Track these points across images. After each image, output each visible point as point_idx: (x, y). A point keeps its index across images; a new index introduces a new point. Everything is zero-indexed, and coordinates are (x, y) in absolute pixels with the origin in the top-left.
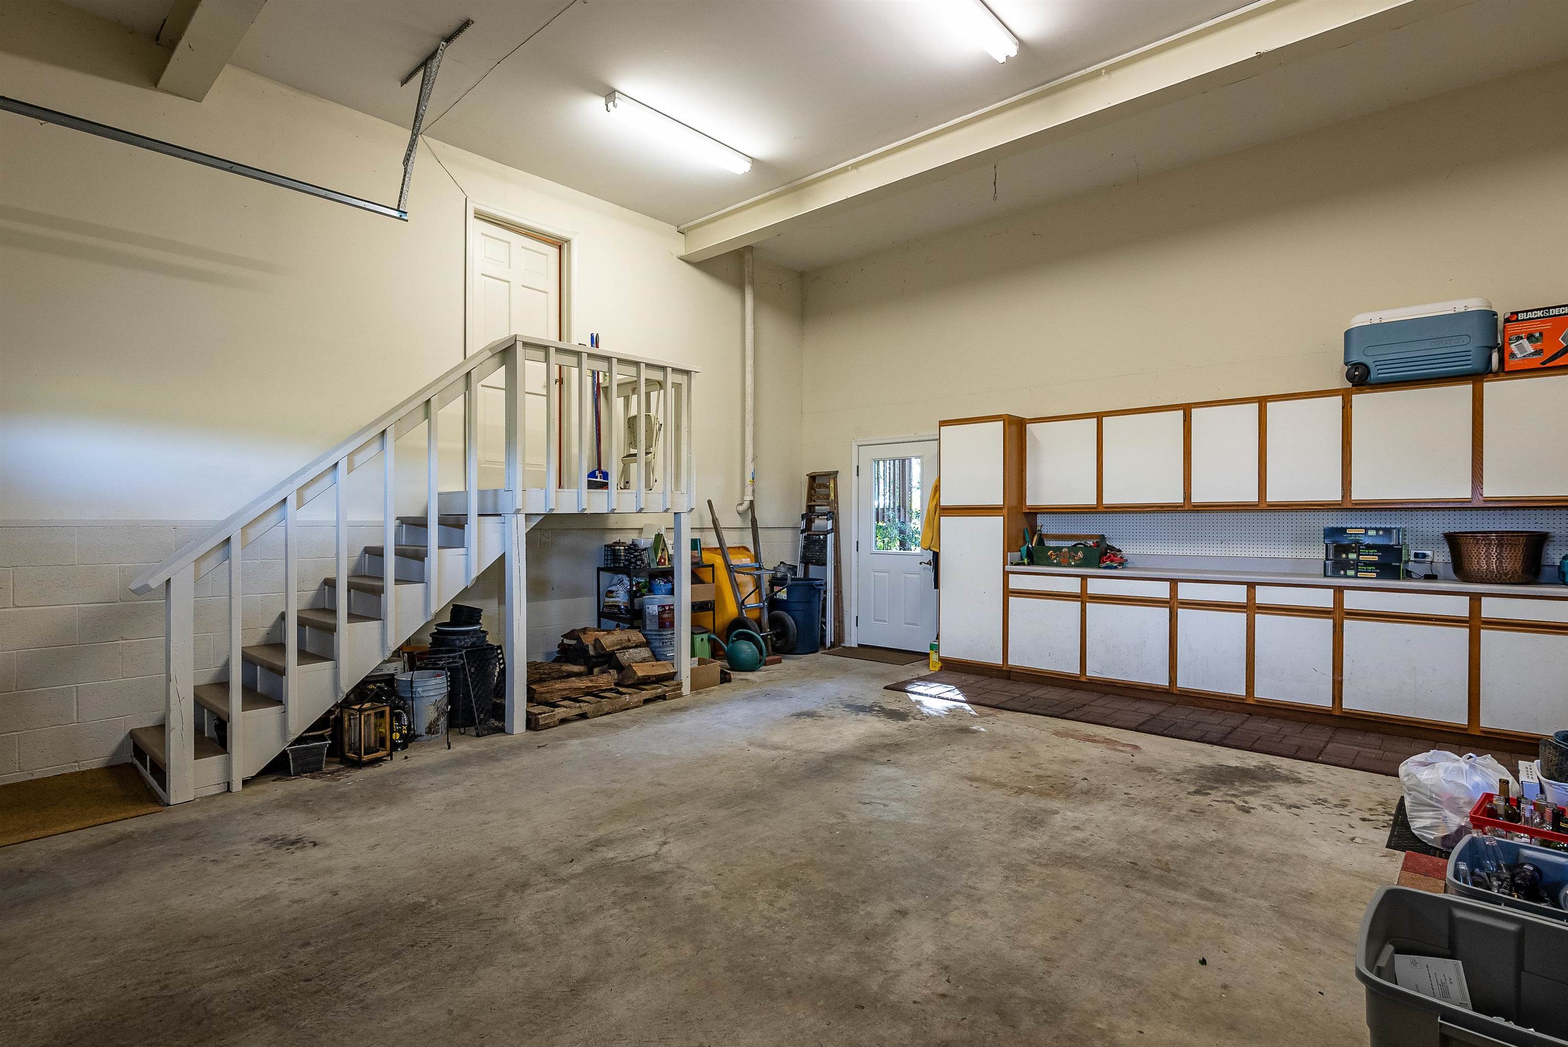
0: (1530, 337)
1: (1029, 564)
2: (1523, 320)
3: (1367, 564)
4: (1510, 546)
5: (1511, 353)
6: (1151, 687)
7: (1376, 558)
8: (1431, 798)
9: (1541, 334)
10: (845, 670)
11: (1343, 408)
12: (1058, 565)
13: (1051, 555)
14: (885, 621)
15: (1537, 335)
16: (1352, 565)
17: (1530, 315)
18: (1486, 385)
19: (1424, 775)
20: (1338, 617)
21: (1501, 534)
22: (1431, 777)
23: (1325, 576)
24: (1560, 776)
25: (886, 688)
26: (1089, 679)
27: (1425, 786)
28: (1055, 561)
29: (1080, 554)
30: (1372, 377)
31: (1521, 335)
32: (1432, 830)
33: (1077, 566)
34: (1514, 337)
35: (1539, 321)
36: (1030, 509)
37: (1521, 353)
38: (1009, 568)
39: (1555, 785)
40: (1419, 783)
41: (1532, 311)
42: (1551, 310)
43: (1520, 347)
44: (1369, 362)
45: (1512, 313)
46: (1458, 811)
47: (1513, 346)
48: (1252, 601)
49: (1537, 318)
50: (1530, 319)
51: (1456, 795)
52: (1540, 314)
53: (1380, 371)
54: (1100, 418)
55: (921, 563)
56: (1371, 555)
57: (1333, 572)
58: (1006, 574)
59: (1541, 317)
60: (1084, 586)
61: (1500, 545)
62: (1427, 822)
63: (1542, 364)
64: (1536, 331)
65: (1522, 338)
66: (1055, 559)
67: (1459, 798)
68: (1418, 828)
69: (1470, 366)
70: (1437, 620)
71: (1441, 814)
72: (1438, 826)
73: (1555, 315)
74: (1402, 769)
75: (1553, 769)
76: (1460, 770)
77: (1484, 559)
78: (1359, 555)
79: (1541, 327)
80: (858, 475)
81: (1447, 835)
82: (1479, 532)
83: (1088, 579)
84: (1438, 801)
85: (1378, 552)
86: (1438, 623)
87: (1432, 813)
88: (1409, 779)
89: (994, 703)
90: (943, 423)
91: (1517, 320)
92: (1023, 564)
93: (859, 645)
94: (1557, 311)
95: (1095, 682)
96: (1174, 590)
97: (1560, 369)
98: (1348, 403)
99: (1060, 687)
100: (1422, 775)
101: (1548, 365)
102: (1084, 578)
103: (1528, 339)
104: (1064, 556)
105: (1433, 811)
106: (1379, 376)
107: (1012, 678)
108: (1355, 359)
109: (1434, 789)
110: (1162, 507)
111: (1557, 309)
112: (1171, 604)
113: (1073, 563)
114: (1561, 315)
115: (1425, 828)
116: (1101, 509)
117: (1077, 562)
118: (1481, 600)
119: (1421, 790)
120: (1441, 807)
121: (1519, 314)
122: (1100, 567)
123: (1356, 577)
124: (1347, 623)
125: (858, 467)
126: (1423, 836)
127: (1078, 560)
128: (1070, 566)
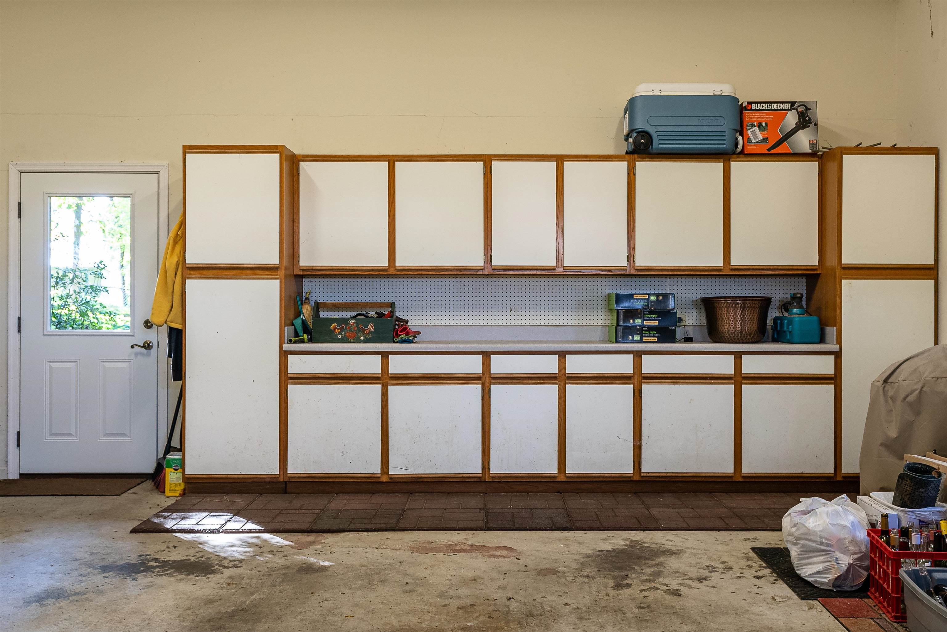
0: (760, 126)
1: (310, 341)
2: (755, 110)
3: (650, 328)
4: (751, 309)
5: (748, 138)
6: (463, 477)
7: (656, 323)
8: (822, 544)
9: (766, 124)
10: (39, 516)
11: (628, 174)
12: (342, 341)
13: (335, 328)
14: (70, 435)
15: (764, 125)
16: (638, 330)
17: (760, 107)
18: (732, 164)
19: (811, 523)
20: (636, 381)
21: (745, 298)
22: (817, 523)
23: (617, 342)
24: (912, 503)
25: (134, 531)
26: (391, 478)
27: (815, 533)
28: (340, 336)
29: (371, 327)
30: (654, 146)
31: (754, 123)
32: (821, 574)
33: (367, 341)
34: (749, 124)
35: (765, 113)
36: (303, 270)
37: (755, 139)
38: (287, 347)
39: (909, 512)
40: (808, 532)
41: (761, 103)
42: (772, 104)
43: (754, 132)
44: (651, 130)
45: (748, 103)
46: (845, 551)
47: (749, 132)
48: (563, 371)
49: (764, 110)
50: (759, 110)
51: (842, 536)
52: (765, 106)
53: (661, 142)
54: (391, 162)
55: (132, 347)
56: (653, 320)
57: (623, 337)
58: (284, 355)
59: (766, 110)
60: (385, 366)
61: (743, 309)
62: (820, 567)
63: (769, 150)
64: (764, 121)
65: (755, 126)
66: (340, 333)
67: (845, 539)
68: (808, 575)
69: (725, 146)
70: (712, 378)
71: (832, 557)
72: (830, 569)
73: (775, 110)
74: (786, 521)
75: (906, 499)
76: (837, 513)
77: (733, 321)
78: (644, 320)
79: (766, 118)
80: (20, 216)
81: (839, 576)
82: (729, 297)
83: (390, 356)
84: (828, 545)
85: (658, 317)
86: (713, 381)
87: (822, 558)
88: (797, 529)
89: (304, 526)
90: (188, 149)
91: (751, 110)
92: (302, 341)
93: (21, 475)
94: (776, 106)
95: (398, 480)
96: (486, 365)
97: (778, 156)
98: (631, 169)
99: (356, 493)
100: (809, 523)
101: (772, 152)
102: (385, 355)
103: (759, 127)
104: (351, 330)
105: (823, 555)
106: (660, 146)
107: (289, 490)
108: (640, 125)
109: (824, 535)
110: (460, 270)
111: (776, 104)
112: (483, 379)
113: (362, 338)
114: (778, 110)
115: (818, 573)
116: (392, 272)
117: (367, 336)
118: (741, 358)
119: (811, 538)
120: (832, 550)
121: (753, 105)
122: (394, 342)
123: (641, 342)
124: (645, 388)
125: (20, 204)
126: (817, 580)
127: (368, 334)
128: (359, 341)
